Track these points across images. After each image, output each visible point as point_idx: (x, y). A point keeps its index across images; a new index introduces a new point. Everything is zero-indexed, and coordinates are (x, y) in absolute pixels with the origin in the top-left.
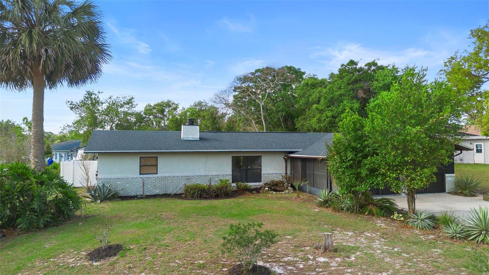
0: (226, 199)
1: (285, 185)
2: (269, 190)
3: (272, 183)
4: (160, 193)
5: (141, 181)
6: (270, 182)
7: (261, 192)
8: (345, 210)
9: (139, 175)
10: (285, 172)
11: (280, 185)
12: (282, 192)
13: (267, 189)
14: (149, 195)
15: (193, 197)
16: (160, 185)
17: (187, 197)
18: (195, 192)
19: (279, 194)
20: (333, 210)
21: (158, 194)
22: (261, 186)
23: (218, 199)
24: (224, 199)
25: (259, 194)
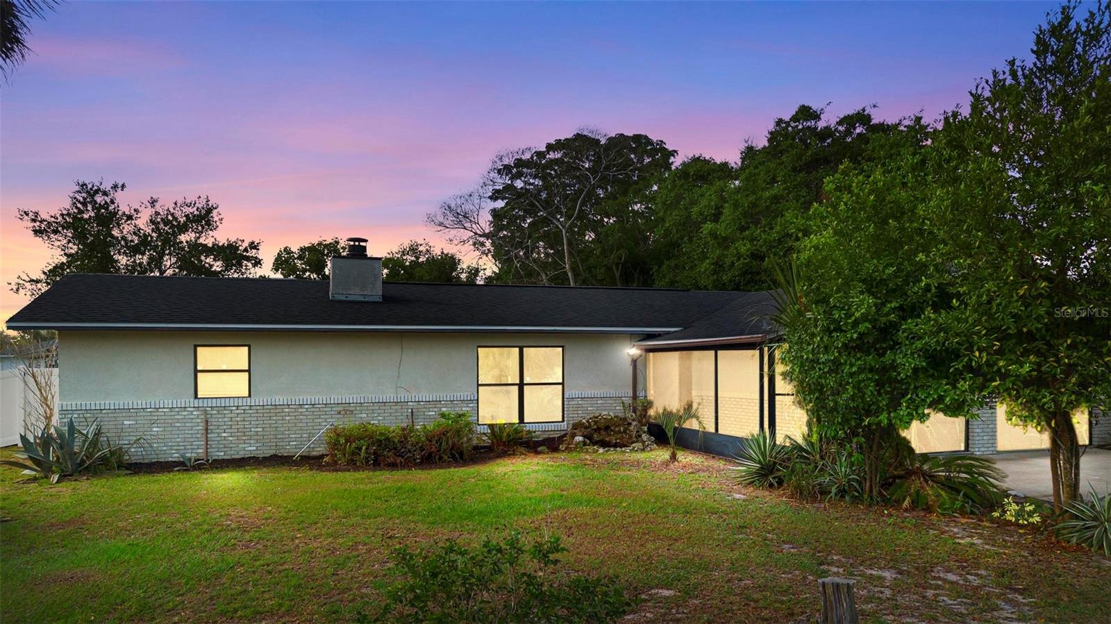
0: (455, 467)
1: (632, 428)
2: (585, 444)
3: (596, 423)
4: (259, 452)
5: (198, 418)
6: (588, 421)
7: (562, 447)
8: (833, 494)
9: (192, 400)
10: (631, 394)
11: (617, 429)
12: (623, 449)
13: (579, 439)
14: (224, 459)
15: (352, 464)
16: (260, 429)
17: (336, 463)
18: (360, 449)
19: (614, 455)
20: (793, 494)
21: (254, 457)
22: (562, 433)
23: (431, 468)
24: (450, 468)
25: (556, 455)
